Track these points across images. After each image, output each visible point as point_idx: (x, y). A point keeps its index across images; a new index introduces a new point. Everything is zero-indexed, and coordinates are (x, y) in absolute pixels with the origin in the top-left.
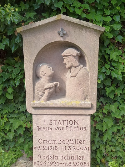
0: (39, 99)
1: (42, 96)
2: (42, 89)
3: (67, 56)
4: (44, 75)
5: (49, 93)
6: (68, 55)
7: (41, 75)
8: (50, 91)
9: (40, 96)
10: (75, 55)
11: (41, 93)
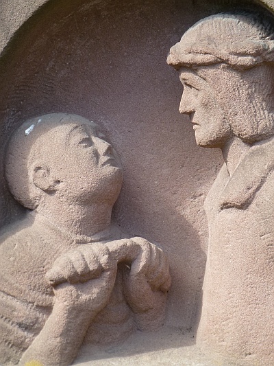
0: (12, 352)
1: (32, 327)
2: (35, 280)
3: (193, 67)
4: (50, 192)
5: (75, 311)
6: (200, 58)
7: (34, 192)
8: (84, 297)
9: (21, 333)
10: (247, 60)
11: (23, 311)
